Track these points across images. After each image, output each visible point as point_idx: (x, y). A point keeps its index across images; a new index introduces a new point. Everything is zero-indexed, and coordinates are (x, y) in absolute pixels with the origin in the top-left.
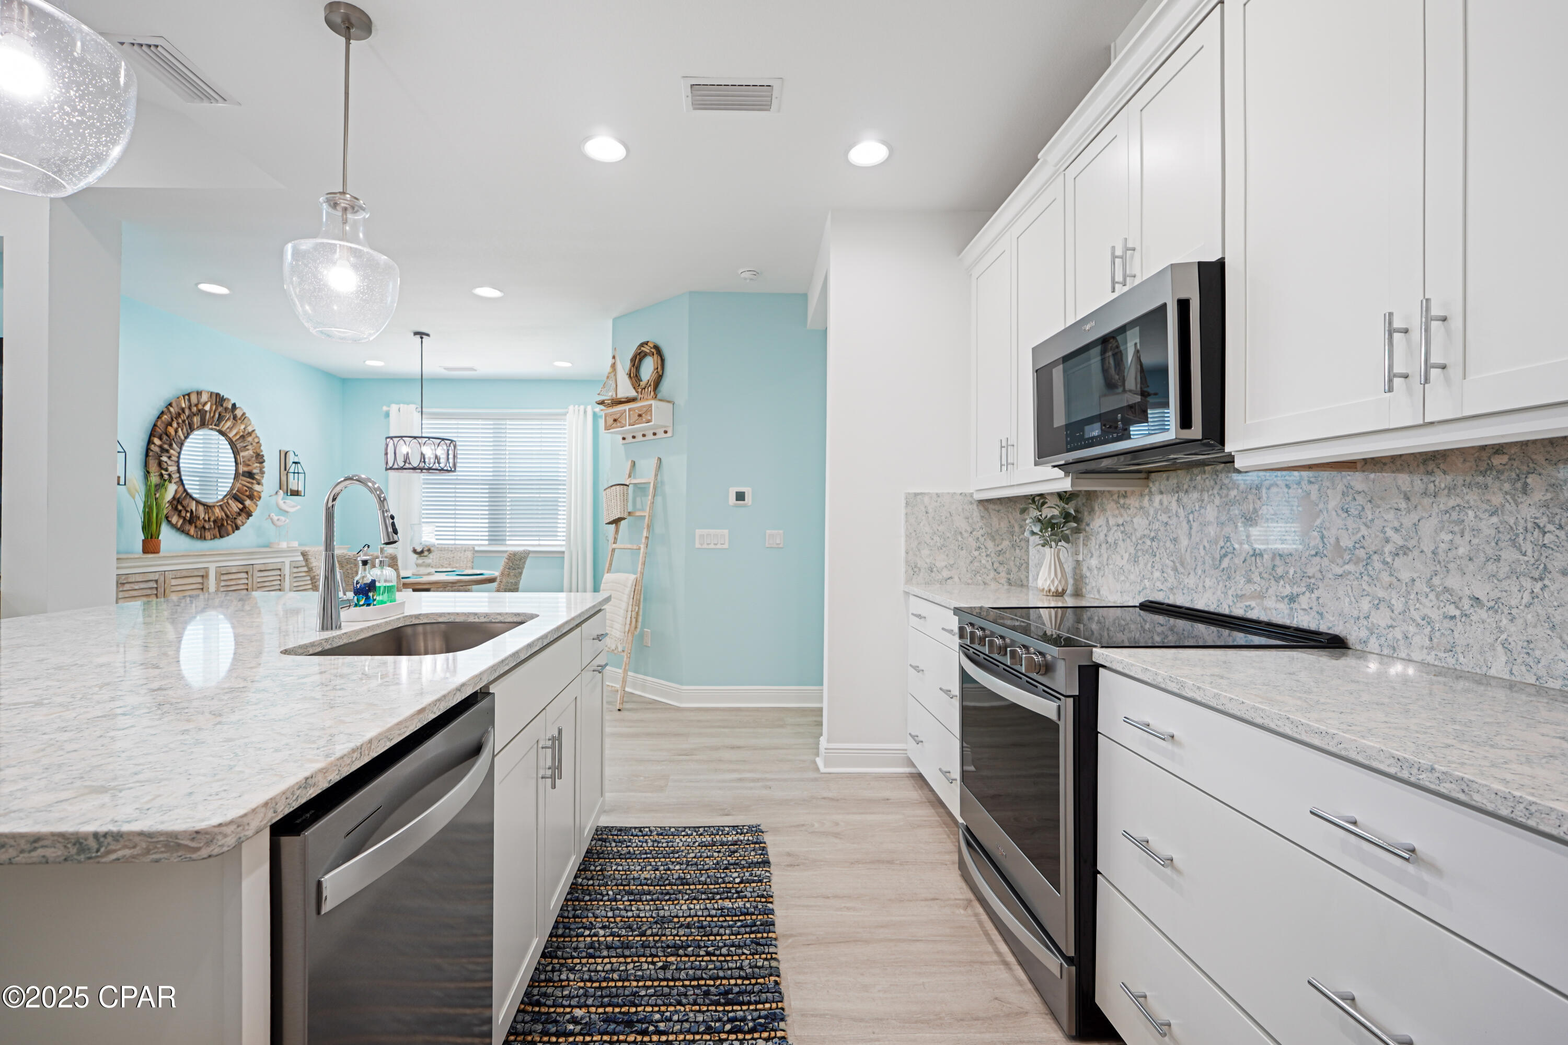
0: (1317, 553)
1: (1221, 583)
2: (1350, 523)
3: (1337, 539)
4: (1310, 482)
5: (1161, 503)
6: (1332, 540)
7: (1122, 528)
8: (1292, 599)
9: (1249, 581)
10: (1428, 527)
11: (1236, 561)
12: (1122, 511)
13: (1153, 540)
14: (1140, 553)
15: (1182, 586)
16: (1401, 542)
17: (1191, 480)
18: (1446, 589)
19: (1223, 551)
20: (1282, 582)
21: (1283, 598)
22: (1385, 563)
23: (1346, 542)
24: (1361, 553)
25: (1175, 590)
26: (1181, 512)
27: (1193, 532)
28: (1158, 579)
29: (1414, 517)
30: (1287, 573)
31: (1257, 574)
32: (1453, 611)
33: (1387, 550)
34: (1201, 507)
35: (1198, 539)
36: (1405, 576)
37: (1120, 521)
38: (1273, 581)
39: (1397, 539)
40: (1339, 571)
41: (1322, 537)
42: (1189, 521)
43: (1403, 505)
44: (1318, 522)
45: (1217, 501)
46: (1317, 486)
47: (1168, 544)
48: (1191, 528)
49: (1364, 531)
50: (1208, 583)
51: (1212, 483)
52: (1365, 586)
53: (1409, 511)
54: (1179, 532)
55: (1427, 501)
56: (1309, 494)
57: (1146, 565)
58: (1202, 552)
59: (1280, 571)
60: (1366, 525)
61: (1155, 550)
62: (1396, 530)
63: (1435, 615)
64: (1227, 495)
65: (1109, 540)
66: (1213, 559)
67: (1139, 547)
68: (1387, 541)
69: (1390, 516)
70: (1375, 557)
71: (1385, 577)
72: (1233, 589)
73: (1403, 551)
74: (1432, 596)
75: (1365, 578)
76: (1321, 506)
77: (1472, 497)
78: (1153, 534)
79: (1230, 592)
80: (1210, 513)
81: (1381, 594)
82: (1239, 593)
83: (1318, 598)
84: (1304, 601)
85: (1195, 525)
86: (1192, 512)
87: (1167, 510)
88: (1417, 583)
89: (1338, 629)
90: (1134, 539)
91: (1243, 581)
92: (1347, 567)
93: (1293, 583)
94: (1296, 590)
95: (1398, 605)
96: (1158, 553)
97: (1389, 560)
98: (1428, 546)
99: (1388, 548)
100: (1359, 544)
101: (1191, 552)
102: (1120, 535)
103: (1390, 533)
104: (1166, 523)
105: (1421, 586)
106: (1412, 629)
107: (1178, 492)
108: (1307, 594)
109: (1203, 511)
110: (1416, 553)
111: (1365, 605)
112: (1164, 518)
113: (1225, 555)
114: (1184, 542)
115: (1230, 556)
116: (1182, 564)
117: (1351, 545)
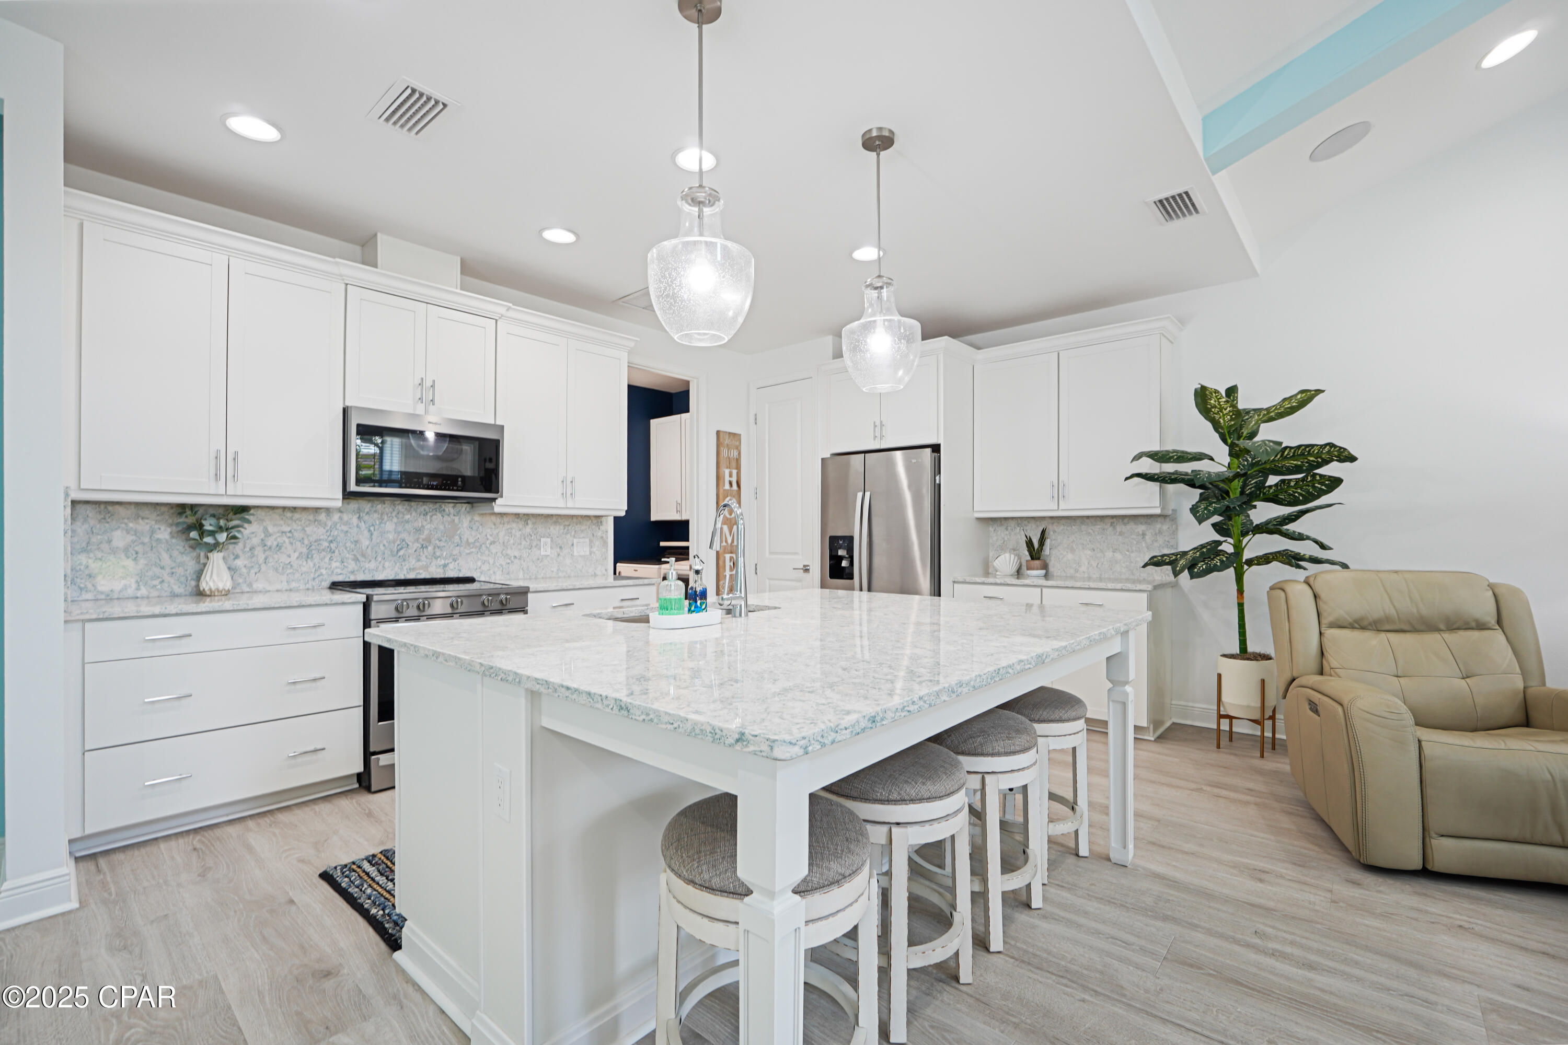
0: (458, 545)
1: (398, 564)
2: (473, 533)
3: (467, 540)
4: (454, 515)
5: (341, 518)
6: (465, 540)
7: (289, 535)
8: (445, 566)
9: (419, 560)
10: (501, 534)
11: (410, 551)
12: (290, 522)
13: (331, 542)
14: (313, 552)
15: (363, 569)
16: (492, 540)
17: (372, 506)
18: (507, 555)
19: (400, 547)
20: (439, 559)
21: (440, 566)
22: (487, 547)
23: (471, 540)
24: (478, 544)
25: (356, 573)
26: (362, 525)
27: (374, 537)
28: (336, 567)
29: (497, 531)
30: (442, 554)
31: (424, 556)
32: (509, 561)
33: (487, 542)
34: (380, 523)
35: (378, 541)
36: (494, 551)
37: (287, 529)
38: (434, 559)
39: (491, 539)
40: (468, 551)
41: (461, 538)
42: (369, 531)
43: (493, 527)
44: (458, 532)
45: (395, 520)
46: (458, 517)
47: (348, 544)
48: (372, 535)
49: (479, 536)
50: (387, 564)
51: (391, 509)
52: (479, 556)
53: (495, 529)
54: (360, 537)
55: (501, 526)
56: (454, 521)
57: (322, 559)
58: (382, 548)
59: (438, 554)
60: (479, 533)
61: (333, 548)
62: (491, 535)
63: (504, 563)
64: (403, 517)
65: (269, 544)
66: (391, 551)
67: (313, 547)
68: (488, 539)
69: (489, 531)
70: (483, 546)
71: (487, 552)
72: (407, 565)
73: (493, 543)
74: (503, 557)
75: (479, 553)
76: (460, 525)
77: (514, 525)
78: (330, 538)
79: (405, 568)
80: (390, 526)
81: (485, 558)
82: (412, 567)
83: (458, 564)
84: (451, 566)
85: (375, 534)
86: (373, 525)
87: (347, 523)
88: (498, 554)
89: (468, 574)
90: (306, 542)
91: (414, 561)
92: (472, 550)
93: (445, 558)
94: (446, 562)
95: (491, 562)
96: (337, 551)
97: (488, 546)
98: (501, 541)
99: (488, 542)
100: (477, 540)
101: (372, 549)
102: (287, 541)
103: (488, 536)
104: (347, 532)
105: (499, 554)
106: (496, 569)
107: (359, 513)
108: (453, 563)
109: (383, 525)
110: (498, 543)
111: (479, 563)
112: (345, 528)
113: (401, 549)
114: (365, 542)
115: (405, 549)
116: (363, 555)
117: (473, 541)
